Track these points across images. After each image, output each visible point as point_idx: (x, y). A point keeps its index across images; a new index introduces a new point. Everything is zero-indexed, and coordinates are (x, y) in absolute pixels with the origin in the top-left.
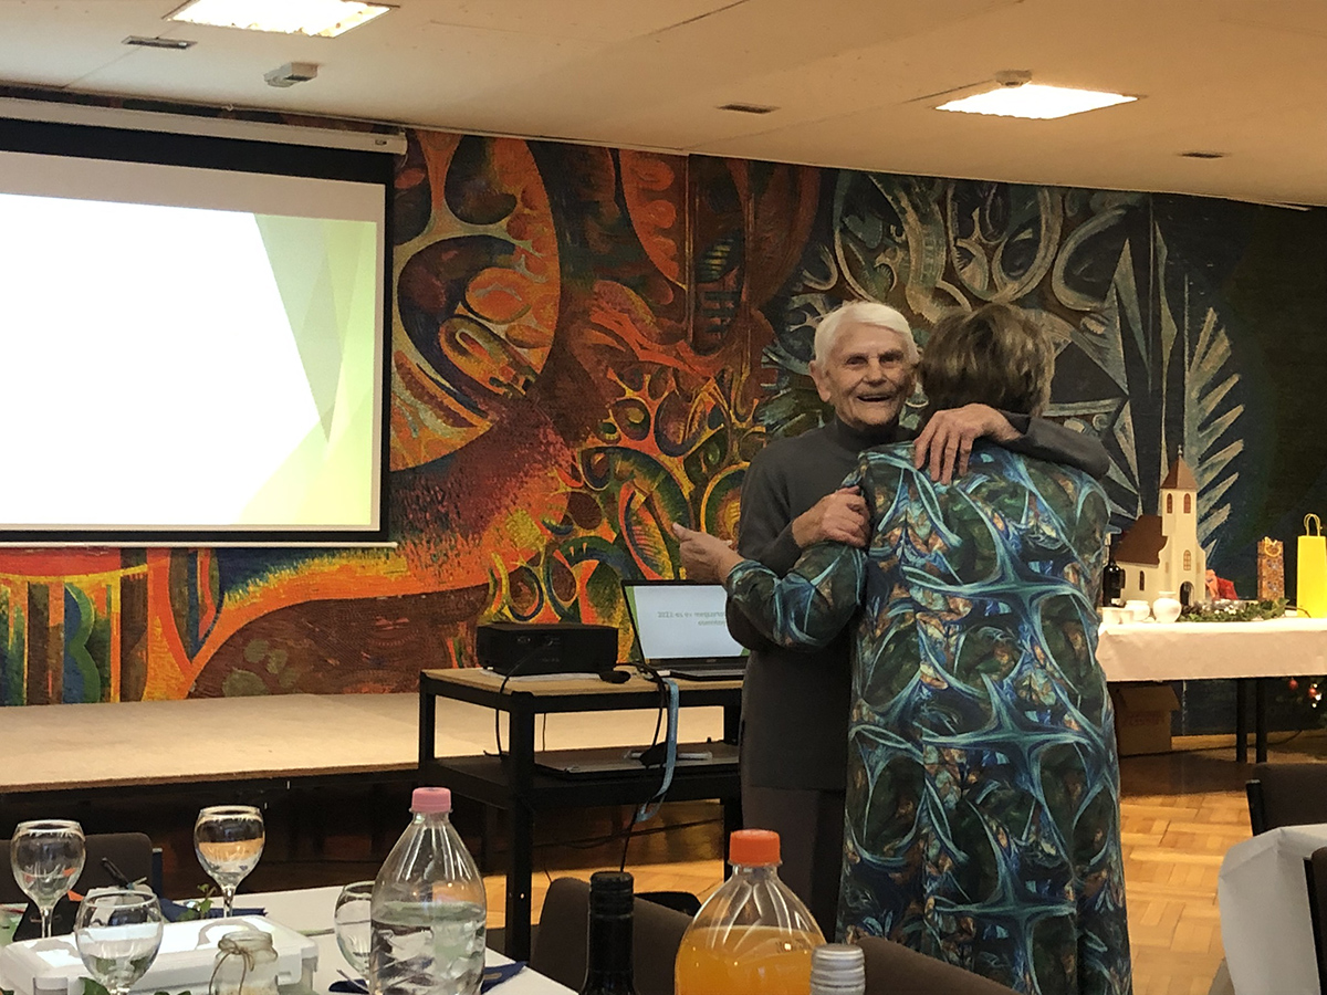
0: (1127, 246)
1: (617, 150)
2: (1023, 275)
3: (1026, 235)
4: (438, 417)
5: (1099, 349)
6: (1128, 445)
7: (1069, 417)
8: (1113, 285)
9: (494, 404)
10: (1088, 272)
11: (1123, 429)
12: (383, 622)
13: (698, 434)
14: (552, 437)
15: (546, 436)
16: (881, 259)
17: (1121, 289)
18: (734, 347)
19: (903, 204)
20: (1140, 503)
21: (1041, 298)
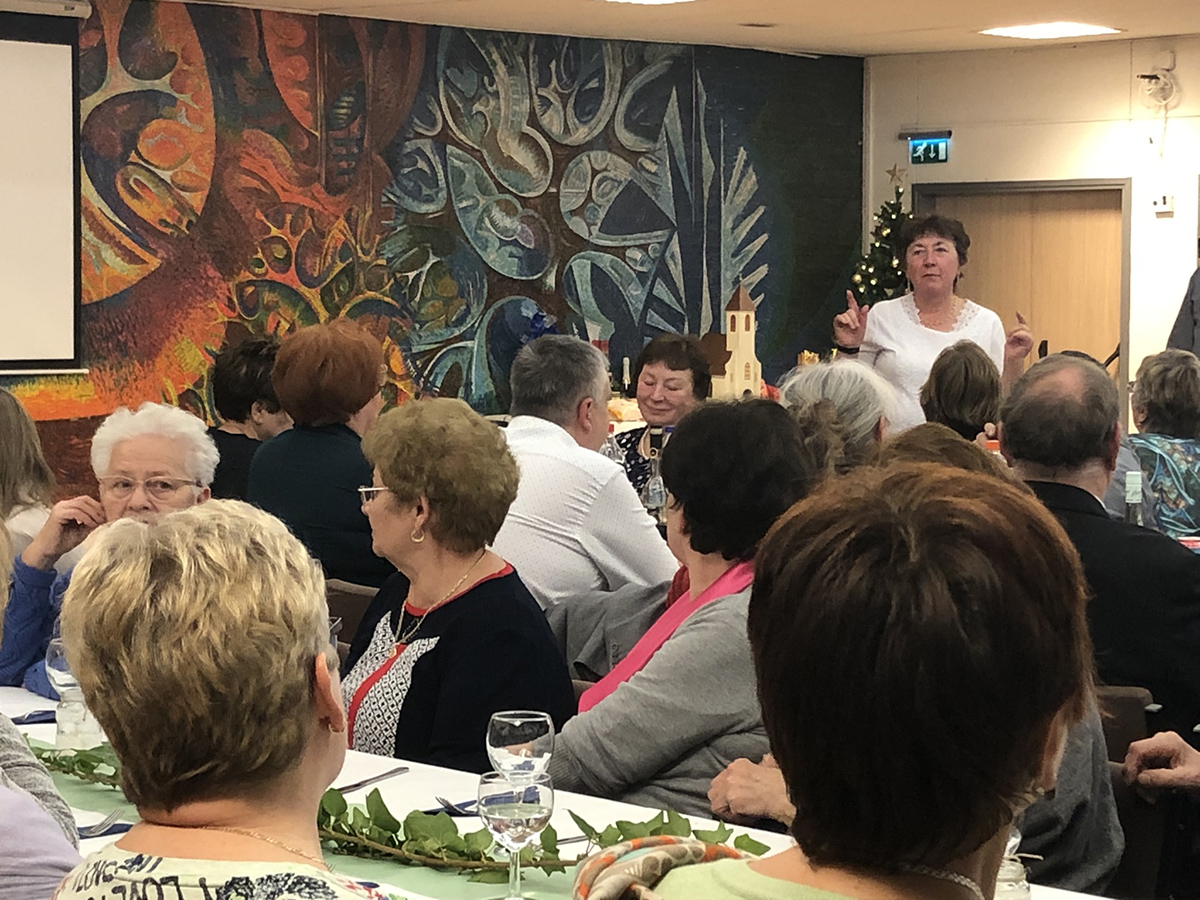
0: (674, 92)
1: (259, 11)
2: (592, 119)
3: (594, 84)
4: (117, 256)
5: (653, 186)
6: (676, 271)
7: (629, 247)
8: (663, 129)
9: (162, 242)
10: (645, 116)
11: (673, 256)
12: (75, 441)
13: (331, 268)
14: (212, 272)
15: (206, 271)
16: (478, 107)
17: (669, 129)
18: (359, 188)
19: (493, 57)
20: (686, 323)
21: (606, 140)
